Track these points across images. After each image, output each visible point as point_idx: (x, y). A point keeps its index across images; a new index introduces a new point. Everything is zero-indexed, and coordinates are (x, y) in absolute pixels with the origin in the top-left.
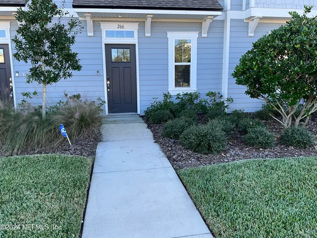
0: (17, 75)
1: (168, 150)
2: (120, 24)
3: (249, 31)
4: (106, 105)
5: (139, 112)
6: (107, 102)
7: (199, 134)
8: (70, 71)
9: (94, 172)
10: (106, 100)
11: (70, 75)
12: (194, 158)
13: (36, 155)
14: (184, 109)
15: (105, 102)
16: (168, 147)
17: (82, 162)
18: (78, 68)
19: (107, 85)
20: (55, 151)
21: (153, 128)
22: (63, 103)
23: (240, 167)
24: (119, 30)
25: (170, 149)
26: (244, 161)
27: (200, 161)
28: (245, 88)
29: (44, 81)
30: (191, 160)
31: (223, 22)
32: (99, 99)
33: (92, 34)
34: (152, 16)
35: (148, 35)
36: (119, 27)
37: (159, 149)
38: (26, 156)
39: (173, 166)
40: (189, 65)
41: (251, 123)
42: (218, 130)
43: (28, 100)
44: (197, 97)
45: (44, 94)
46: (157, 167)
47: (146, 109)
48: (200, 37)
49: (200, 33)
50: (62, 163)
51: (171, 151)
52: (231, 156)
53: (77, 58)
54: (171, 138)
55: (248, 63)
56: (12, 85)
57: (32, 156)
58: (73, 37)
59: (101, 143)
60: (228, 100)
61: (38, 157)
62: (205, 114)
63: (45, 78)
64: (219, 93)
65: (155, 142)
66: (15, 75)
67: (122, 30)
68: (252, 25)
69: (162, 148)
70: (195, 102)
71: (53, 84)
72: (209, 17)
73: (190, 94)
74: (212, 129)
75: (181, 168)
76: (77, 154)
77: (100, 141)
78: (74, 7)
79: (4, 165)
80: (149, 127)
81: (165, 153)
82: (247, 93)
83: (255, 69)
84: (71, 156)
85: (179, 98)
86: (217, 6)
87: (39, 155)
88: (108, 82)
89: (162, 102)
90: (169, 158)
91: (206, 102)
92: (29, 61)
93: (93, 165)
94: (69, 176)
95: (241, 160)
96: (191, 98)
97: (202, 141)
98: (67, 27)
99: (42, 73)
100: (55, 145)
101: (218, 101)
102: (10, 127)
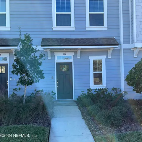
0: (11, 79)
1: (90, 124)
2: (64, 53)
3: (135, 54)
4: (56, 95)
5: (74, 99)
6: (56, 94)
7: (106, 116)
8: (39, 79)
9: (50, 136)
10: (56, 93)
11: (38, 81)
12: (104, 130)
13: (21, 125)
14: (99, 98)
15: (55, 93)
16: (89, 122)
17: (44, 130)
18: (43, 77)
19: (57, 84)
20: (30, 123)
21: (81, 110)
22: (34, 94)
23: (128, 136)
24: (64, 55)
25: (91, 123)
26: (131, 132)
27: (107, 131)
28: (132, 88)
29: (25, 84)
30: (102, 131)
31: (119, 50)
32: (53, 92)
33: (50, 58)
34: (81, 49)
35: (79, 58)
36: (64, 54)
37: (85, 123)
38: (16, 125)
39: (92, 134)
40: (102, 73)
41: (137, 108)
42: (117, 114)
43: (16, 92)
44: (106, 91)
45: (25, 91)
46: (83, 134)
47: (78, 97)
48: (107, 58)
49: (107, 56)
50: (34, 130)
51: (91, 125)
52: (125, 128)
53: (43, 73)
54: (91, 117)
55: (133, 75)
56: (8, 84)
57: (18, 126)
58: (41, 62)
59: (53, 118)
60: (125, 93)
61: (21, 126)
62: (111, 101)
63: (26, 83)
64: (119, 89)
65: (83, 119)
66: (10, 79)
67: (65, 55)
68: (136, 52)
69: (86, 122)
70: (106, 93)
71: (30, 86)
72: (111, 48)
73: (103, 89)
74: (114, 113)
75: (96, 136)
76: (41, 125)
77: (53, 117)
78: (42, 46)
79: (5, 131)
80: (79, 108)
81: (88, 126)
82: (134, 90)
83: (136, 79)
84: (38, 126)
85: (96, 91)
86: (116, 43)
87: (22, 125)
88: (57, 82)
89: (87, 94)
90: (90, 129)
91: (112, 93)
92: (19, 75)
93: (49, 132)
94: (38, 138)
95: (129, 131)
96: (103, 91)
97: (108, 120)
98: (38, 58)
99: (25, 80)
100: (30, 119)
101: (119, 92)
102: (8, 110)
